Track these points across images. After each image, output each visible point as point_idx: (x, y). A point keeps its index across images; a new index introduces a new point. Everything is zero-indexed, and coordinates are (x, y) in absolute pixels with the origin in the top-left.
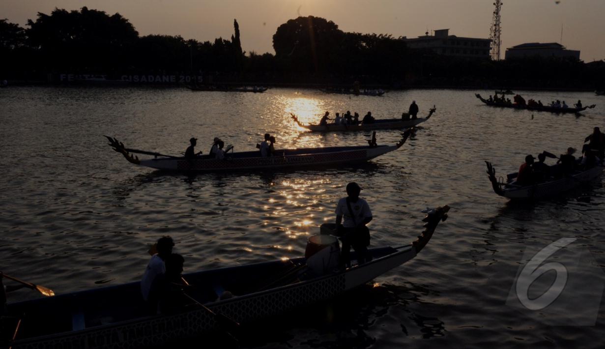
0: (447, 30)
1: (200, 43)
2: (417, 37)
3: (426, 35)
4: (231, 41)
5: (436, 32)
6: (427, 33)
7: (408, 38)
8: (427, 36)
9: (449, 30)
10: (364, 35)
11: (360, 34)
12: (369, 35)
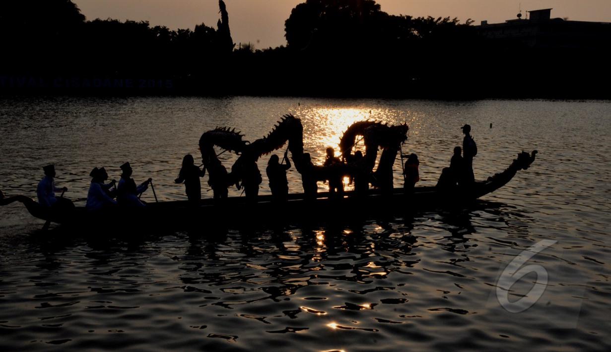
0: (548, 11)
1: (174, 32)
2: (504, 22)
3: (517, 18)
4: (216, 28)
5: (532, 13)
6: (519, 15)
7: (489, 23)
8: (520, 20)
9: (551, 10)
10: (416, 20)
11: (409, 17)
12: (423, 18)
